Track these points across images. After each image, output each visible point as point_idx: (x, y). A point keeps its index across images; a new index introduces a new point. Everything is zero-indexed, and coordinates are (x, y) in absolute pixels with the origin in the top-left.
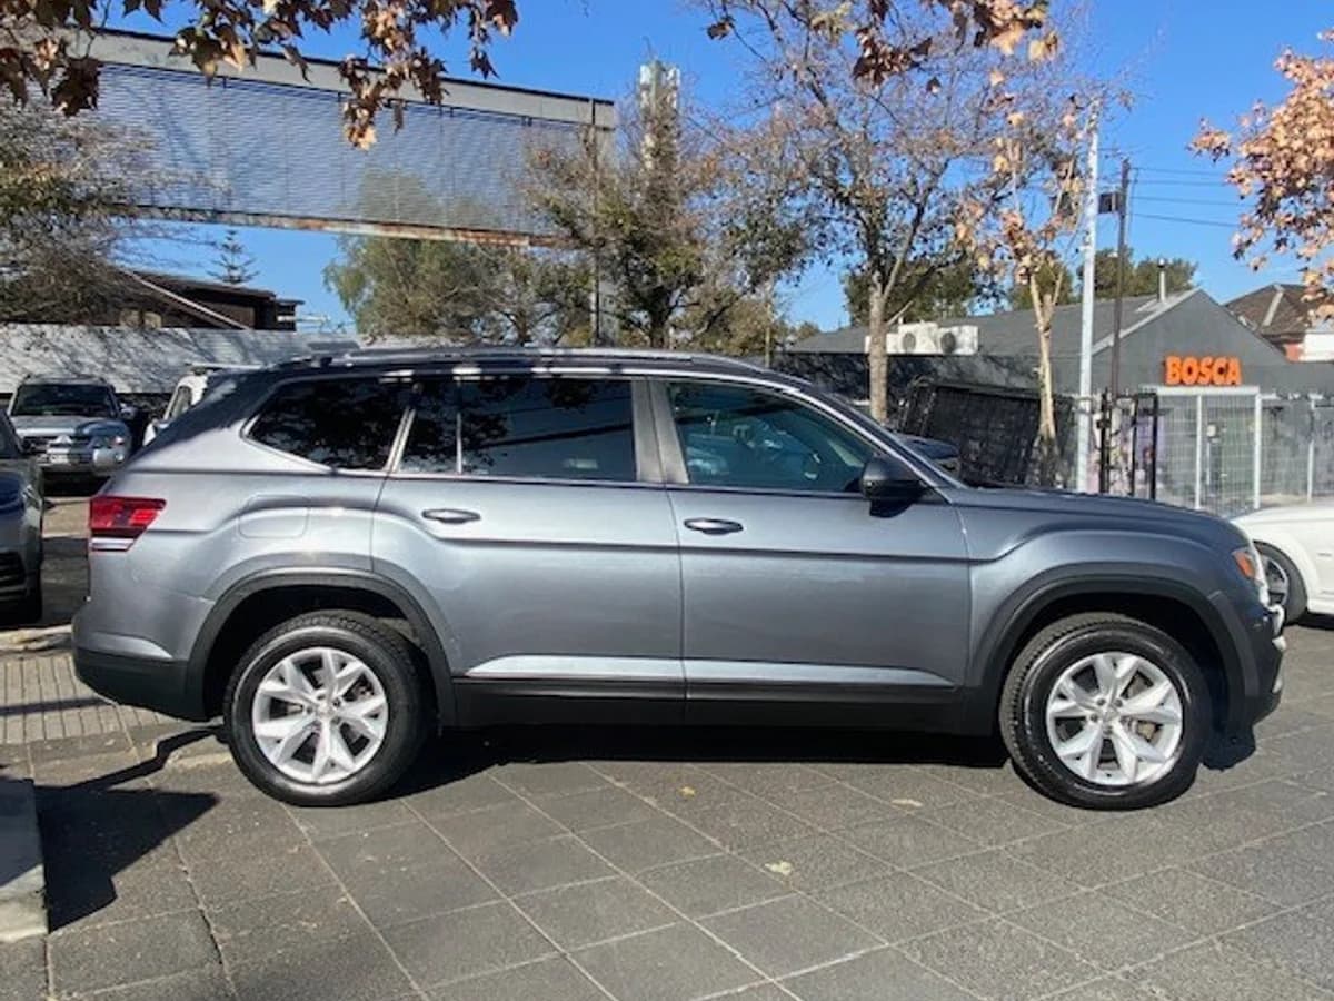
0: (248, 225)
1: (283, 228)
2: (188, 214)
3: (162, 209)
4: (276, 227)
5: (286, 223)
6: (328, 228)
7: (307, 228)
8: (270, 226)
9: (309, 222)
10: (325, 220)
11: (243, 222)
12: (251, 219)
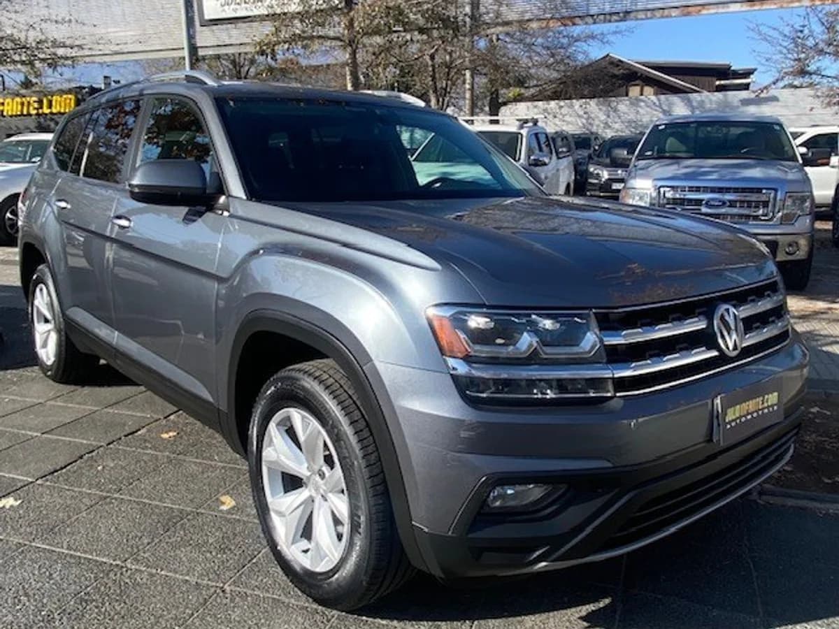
0: (647, 18)
1: (671, 16)
2: (608, 17)
3: (592, 16)
4: (667, 17)
5: (674, 13)
6: (704, 12)
7: (688, 14)
8: (662, 17)
9: (690, 9)
10: (703, 5)
11: (644, 17)
12: (649, 14)
